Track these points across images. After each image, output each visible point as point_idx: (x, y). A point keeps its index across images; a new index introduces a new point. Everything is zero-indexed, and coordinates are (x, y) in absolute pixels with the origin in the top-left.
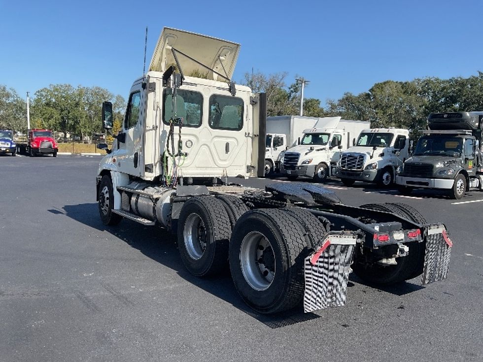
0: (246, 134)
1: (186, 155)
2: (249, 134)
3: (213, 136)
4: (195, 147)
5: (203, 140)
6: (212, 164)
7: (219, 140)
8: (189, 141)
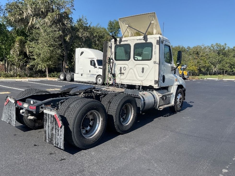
0: (154, 62)
1: (123, 74)
2: (156, 62)
3: (135, 64)
4: (127, 70)
5: (130, 67)
6: (135, 79)
7: (139, 66)
8: (125, 67)
